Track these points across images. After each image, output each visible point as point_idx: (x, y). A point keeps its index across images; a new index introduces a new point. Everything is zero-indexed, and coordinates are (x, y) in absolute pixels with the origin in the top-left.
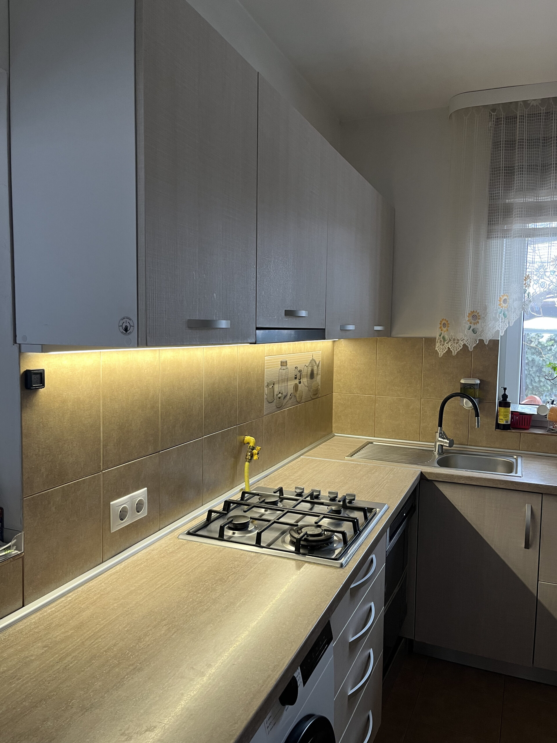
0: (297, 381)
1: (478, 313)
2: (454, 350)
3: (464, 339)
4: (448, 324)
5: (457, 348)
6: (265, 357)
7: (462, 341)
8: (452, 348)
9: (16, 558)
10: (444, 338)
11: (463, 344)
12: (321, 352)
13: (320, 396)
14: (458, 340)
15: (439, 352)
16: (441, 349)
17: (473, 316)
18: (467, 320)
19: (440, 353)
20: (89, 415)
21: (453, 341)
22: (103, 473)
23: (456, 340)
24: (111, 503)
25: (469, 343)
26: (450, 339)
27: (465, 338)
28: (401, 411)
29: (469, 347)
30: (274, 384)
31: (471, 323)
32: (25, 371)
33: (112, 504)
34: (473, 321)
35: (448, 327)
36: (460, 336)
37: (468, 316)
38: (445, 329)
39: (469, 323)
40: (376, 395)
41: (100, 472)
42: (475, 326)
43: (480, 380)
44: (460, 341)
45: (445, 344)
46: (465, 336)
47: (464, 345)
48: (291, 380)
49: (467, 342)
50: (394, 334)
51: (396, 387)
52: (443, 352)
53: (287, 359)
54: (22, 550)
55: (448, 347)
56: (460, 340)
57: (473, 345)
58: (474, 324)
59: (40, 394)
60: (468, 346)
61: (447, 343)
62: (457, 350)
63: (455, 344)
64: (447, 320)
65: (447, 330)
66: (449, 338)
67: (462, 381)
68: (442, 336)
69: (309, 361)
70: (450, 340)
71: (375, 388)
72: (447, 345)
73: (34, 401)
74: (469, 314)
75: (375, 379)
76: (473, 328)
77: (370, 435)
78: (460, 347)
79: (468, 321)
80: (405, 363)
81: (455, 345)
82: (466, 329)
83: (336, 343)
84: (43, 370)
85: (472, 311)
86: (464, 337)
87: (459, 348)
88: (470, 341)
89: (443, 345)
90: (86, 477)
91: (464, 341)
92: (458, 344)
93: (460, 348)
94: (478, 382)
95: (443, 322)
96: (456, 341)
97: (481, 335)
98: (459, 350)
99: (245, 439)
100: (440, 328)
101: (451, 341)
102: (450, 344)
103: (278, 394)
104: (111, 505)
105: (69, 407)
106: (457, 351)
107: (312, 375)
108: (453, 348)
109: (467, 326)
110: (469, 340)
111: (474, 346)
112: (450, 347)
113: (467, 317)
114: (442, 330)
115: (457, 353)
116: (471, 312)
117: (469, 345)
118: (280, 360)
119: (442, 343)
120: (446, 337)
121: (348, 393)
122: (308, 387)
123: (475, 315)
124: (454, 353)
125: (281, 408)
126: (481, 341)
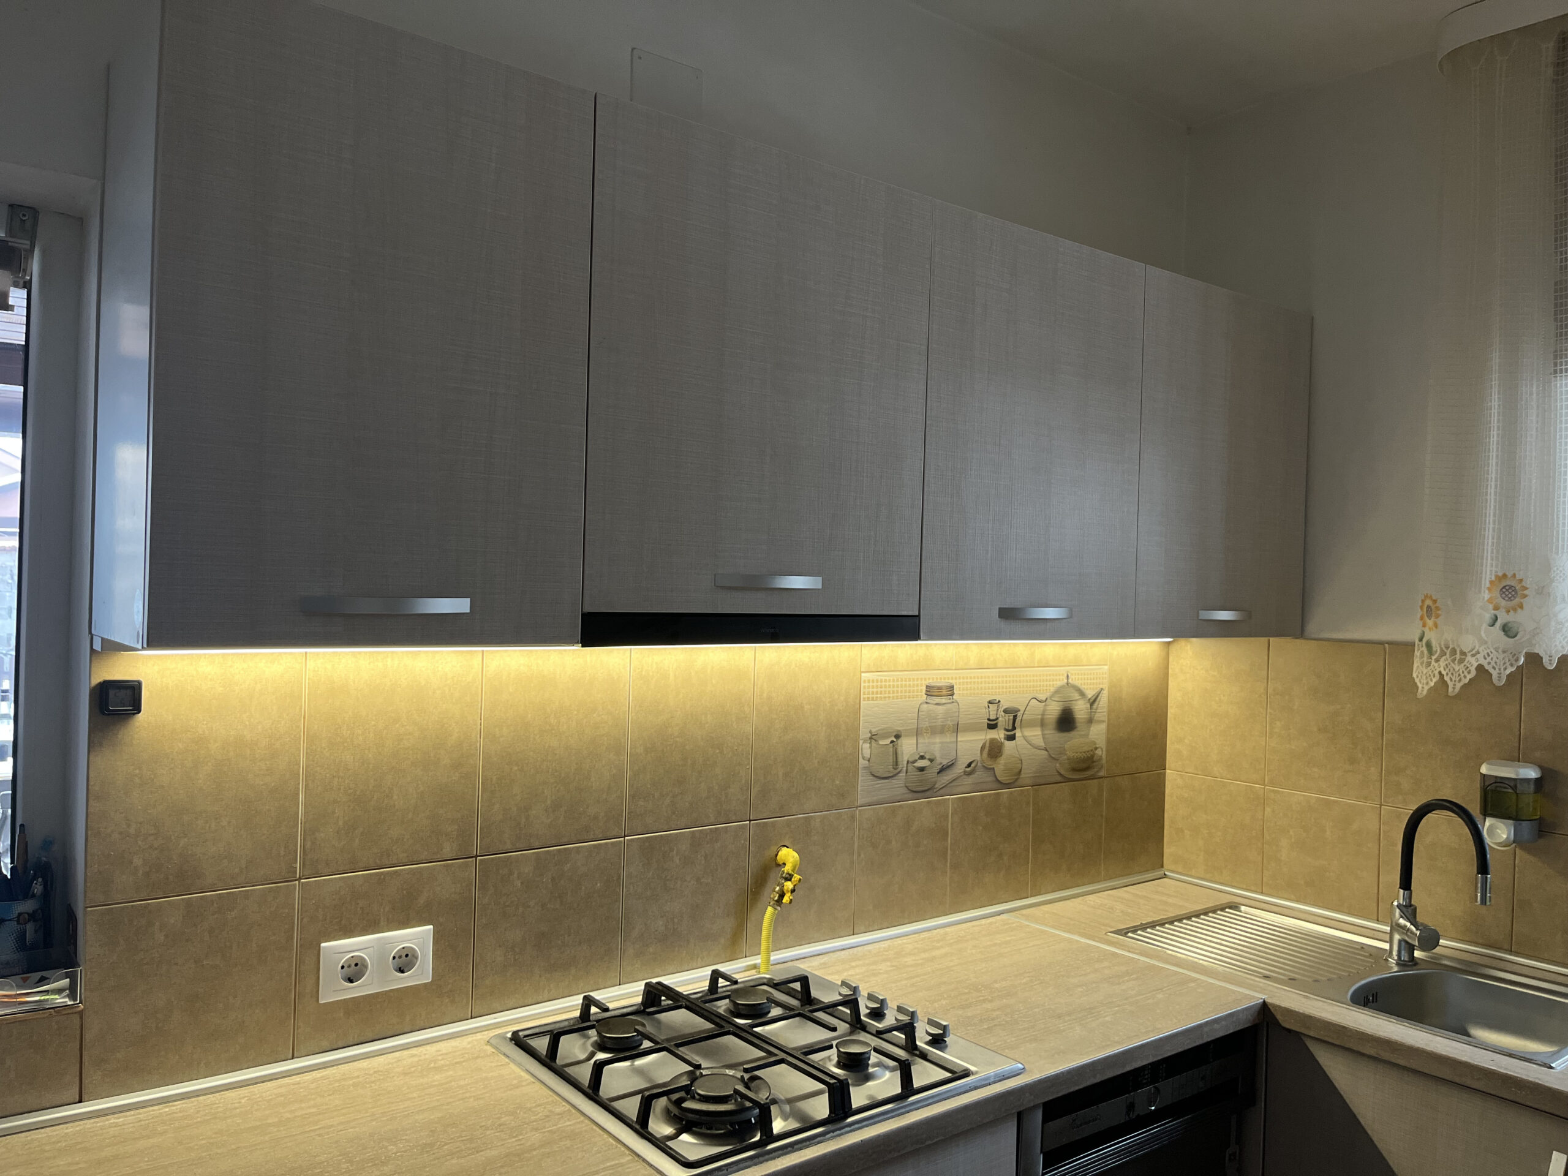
0: (999, 735)
1: (1521, 580)
2: (1454, 679)
3: (1478, 653)
4: (1438, 608)
5: (1462, 675)
6: (863, 674)
7: (1473, 655)
8: (1447, 674)
9: (64, 1012)
10: (1429, 645)
11: (1475, 664)
12: (1106, 667)
13: (1101, 774)
14: (1463, 653)
15: (1418, 684)
16: (1424, 677)
17: (1504, 587)
18: (1486, 599)
19: (1420, 686)
20: (267, 770)
21: (1450, 657)
22: (303, 883)
23: (1458, 652)
24: (323, 945)
25: (1493, 663)
26: (1442, 650)
27: (1480, 650)
28: (1328, 833)
29: (1495, 674)
30: (898, 737)
31: (1496, 608)
32: (100, 683)
33: (324, 947)
34: (1503, 603)
35: (1437, 616)
36: (1468, 642)
37: (1489, 589)
38: (1430, 623)
39: (1491, 607)
40: (1264, 785)
41: (296, 880)
42: (1510, 618)
43: (1541, 767)
44: (1469, 658)
45: (1433, 663)
46: (1483, 642)
47: (1480, 668)
48: (972, 728)
49: (1489, 659)
50: (1312, 628)
51: (1316, 770)
52: (1427, 683)
53: (953, 682)
54: (77, 1000)
55: (1440, 673)
56: (1469, 655)
57: (1505, 669)
58: (1508, 612)
59: (137, 724)
60: (1491, 671)
61: (1437, 661)
62: (1460, 680)
63: (1456, 662)
64: (1434, 598)
65: (1436, 625)
66: (1440, 644)
67: (1484, 769)
68: (1424, 640)
69: (1052, 689)
70: (1443, 654)
71: (1263, 766)
72: (1436, 665)
73: (119, 736)
74: (1491, 582)
75: (1264, 743)
76: (1505, 621)
77: (1253, 888)
78: (1469, 672)
79: (1490, 601)
80: (1339, 707)
81: (1457, 668)
82: (1485, 626)
83: (1174, 649)
84: (139, 683)
85: (1500, 574)
86: (1480, 647)
87: (1465, 677)
88: (1495, 659)
89: (1429, 664)
90: (253, 886)
91: (1478, 656)
92: (1463, 665)
93: (1469, 677)
94: (1532, 773)
95: (1428, 602)
96: (1458, 655)
97: (1534, 642)
98: (1467, 681)
99: (780, 854)
100: (1422, 618)
101: (1446, 654)
102: (1442, 663)
103: (916, 761)
104: (321, 948)
105: (213, 752)
106: (1462, 683)
107: (1066, 721)
108: (1450, 673)
109: (1488, 616)
110: (1492, 656)
111: (1508, 672)
112: (1444, 673)
113: (1487, 591)
114: (1424, 626)
115: (1462, 687)
116: (1496, 576)
117: (1494, 668)
118: (927, 682)
119: (1425, 659)
120: (1434, 644)
121: (1199, 773)
122: (1046, 750)
123: (1511, 587)
124: (1454, 688)
125: (928, 793)
126: (1534, 659)
